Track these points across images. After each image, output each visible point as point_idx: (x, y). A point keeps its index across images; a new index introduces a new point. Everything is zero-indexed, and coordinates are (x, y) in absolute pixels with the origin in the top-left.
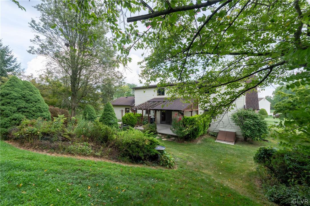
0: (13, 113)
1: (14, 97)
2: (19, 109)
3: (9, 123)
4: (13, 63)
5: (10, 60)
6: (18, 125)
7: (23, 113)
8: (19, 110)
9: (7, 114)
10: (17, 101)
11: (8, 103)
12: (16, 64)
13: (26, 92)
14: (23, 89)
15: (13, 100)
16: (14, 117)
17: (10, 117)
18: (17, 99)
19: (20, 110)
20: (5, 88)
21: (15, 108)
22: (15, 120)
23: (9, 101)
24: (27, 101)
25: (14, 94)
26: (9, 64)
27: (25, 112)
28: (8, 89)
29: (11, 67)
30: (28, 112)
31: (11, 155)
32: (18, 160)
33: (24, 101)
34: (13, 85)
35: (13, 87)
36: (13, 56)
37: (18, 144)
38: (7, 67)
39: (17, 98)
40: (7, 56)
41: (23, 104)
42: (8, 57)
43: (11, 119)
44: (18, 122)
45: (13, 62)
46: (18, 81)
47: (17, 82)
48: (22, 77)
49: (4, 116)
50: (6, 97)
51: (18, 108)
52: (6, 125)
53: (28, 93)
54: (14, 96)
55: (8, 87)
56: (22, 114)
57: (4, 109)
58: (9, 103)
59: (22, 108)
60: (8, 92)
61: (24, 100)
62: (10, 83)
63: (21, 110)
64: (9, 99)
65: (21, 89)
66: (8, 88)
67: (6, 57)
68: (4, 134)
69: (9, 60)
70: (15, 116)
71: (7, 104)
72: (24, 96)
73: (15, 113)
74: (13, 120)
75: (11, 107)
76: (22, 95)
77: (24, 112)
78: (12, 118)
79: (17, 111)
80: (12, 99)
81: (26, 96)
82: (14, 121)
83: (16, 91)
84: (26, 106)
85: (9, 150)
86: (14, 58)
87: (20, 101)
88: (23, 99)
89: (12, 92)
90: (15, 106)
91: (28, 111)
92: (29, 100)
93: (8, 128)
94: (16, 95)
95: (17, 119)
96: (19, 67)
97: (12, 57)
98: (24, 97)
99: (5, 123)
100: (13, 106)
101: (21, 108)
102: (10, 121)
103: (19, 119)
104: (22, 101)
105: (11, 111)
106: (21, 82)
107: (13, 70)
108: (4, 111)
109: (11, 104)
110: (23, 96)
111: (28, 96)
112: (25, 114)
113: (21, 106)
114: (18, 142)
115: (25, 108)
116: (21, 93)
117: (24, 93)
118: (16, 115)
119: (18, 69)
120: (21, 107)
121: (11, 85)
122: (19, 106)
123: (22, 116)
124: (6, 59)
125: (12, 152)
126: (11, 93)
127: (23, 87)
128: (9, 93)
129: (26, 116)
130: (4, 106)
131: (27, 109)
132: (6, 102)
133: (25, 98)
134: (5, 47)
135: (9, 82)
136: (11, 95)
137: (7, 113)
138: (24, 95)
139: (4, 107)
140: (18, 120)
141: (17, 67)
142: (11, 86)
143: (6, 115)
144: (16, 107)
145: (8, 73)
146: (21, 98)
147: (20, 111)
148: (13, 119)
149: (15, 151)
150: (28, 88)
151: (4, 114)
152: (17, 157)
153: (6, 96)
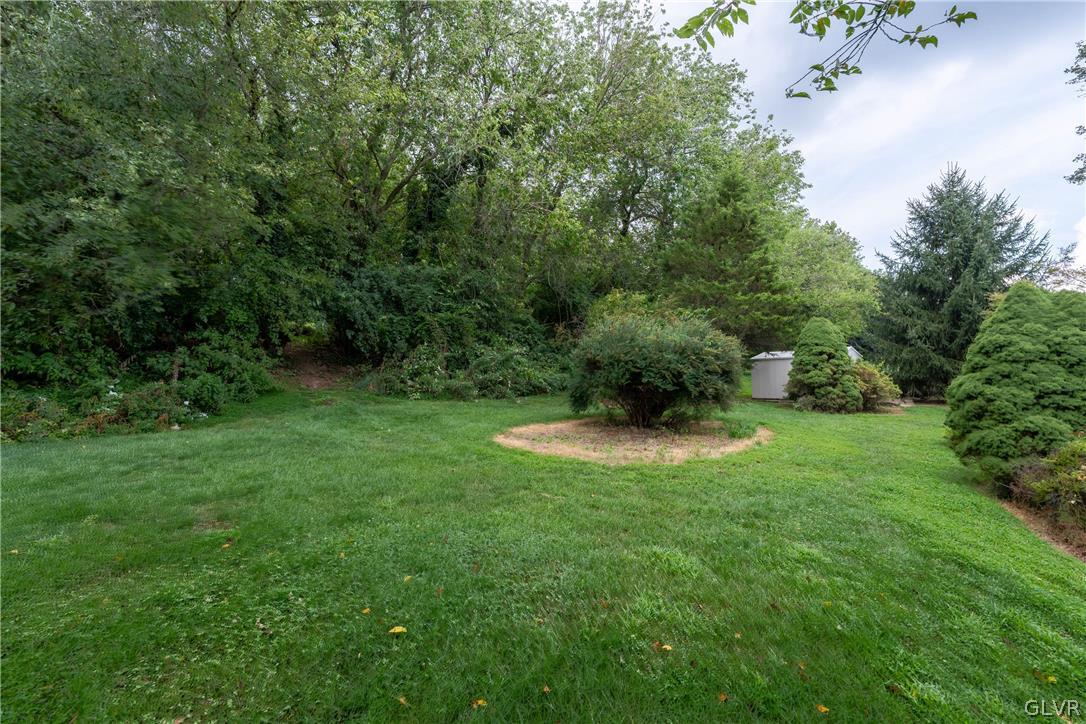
0: (1023, 409)
1: (1022, 355)
2: (1043, 397)
3: (1013, 443)
4: (1021, 244)
5: (1009, 236)
6: (1044, 453)
7: (1060, 413)
8: (1042, 401)
9: (1004, 414)
10: (1033, 367)
11: (1004, 377)
12: (1033, 242)
13: (1068, 333)
14: (1053, 325)
15: (1021, 366)
16: (1029, 425)
17: (1015, 424)
18: (1031, 361)
19: (1045, 401)
20: (995, 326)
21: (1028, 395)
22: (1033, 434)
23: (1005, 368)
24: (1072, 366)
25: (1022, 344)
26: (1009, 250)
27: (1065, 409)
28: (1001, 331)
29: (1017, 256)
30: (1077, 408)
31: (1019, 555)
32: (1046, 583)
33: (1060, 368)
34: (1017, 315)
35: (1019, 320)
36: (1020, 219)
37: (1043, 525)
38: (1003, 260)
39: (1031, 358)
40: (1002, 224)
41: (1058, 379)
42: (1006, 228)
43: (1017, 430)
44: (1042, 446)
45: (1022, 239)
46: (1033, 298)
47: (1029, 302)
48: (1062, 278)
49: (995, 419)
50: (996, 356)
51: (1038, 393)
52: (1005, 450)
53: (1074, 335)
54: (1021, 350)
55: (1002, 322)
56: (1056, 416)
57: (992, 397)
58: (1007, 376)
59: (1055, 392)
60: (1001, 339)
61: (1059, 364)
62: (1006, 308)
63: (1051, 401)
64: (1006, 361)
65: (1046, 324)
66: (1002, 326)
67: (999, 229)
68: (998, 479)
69: (1006, 238)
70: (1031, 422)
71: (1000, 378)
72: (1058, 347)
73: (1027, 409)
74: (1024, 436)
75: (1015, 391)
76: (1049, 346)
77: (1059, 407)
78: (1022, 428)
79: (1034, 405)
80: (1014, 361)
81: (1066, 347)
82: (1028, 439)
83: (1027, 335)
84: (1070, 387)
85: (1014, 536)
86: (1023, 224)
87: (1047, 370)
88: (1056, 358)
89: (1015, 338)
90: (1028, 386)
91: (1076, 404)
92: (1081, 361)
93: (1009, 459)
94: (1028, 346)
95: (1036, 433)
96: (1043, 247)
97: (1018, 221)
98: (1059, 354)
99: (1002, 442)
100: (1019, 386)
101: (1047, 394)
102: (1015, 439)
103: (1044, 435)
104: (1053, 367)
105: (1015, 404)
106: (1044, 301)
107: (1023, 265)
108: (992, 401)
109: (1016, 379)
110: (1053, 349)
111: (1075, 348)
112: (1068, 415)
113: (1052, 386)
114: (1045, 517)
115: (1064, 393)
116: (1046, 337)
117: (1057, 336)
118: (1036, 419)
119: (1038, 258)
120: (1050, 391)
121: (1010, 315)
122: (1043, 386)
123: (1058, 426)
124: (997, 237)
125: (1025, 548)
126: (1010, 344)
127: (1053, 315)
128: (1006, 343)
129: (1072, 425)
130: (992, 388)
131: (1071, 396)
132: (997, 373)
133: (1064, 357)
134: (995, 199)
135: (1006, 305)
136: (1012, 349)
137: (1003, 411)
138: (1059, 344)
139: (994, 389)
140: (1040, 435)
141: (1035, 252)
142: (1010, 319)
143: (1000, 415)
144: (1032, 389)
145: (1006, 280)
146: (1045, 356)
147: (1047, 404)
148: (1026, 433)
149: (1035, 548)
150: (1074, 316)
151: (992, 412)
152: (1042, 571)
153: (998, 352)
